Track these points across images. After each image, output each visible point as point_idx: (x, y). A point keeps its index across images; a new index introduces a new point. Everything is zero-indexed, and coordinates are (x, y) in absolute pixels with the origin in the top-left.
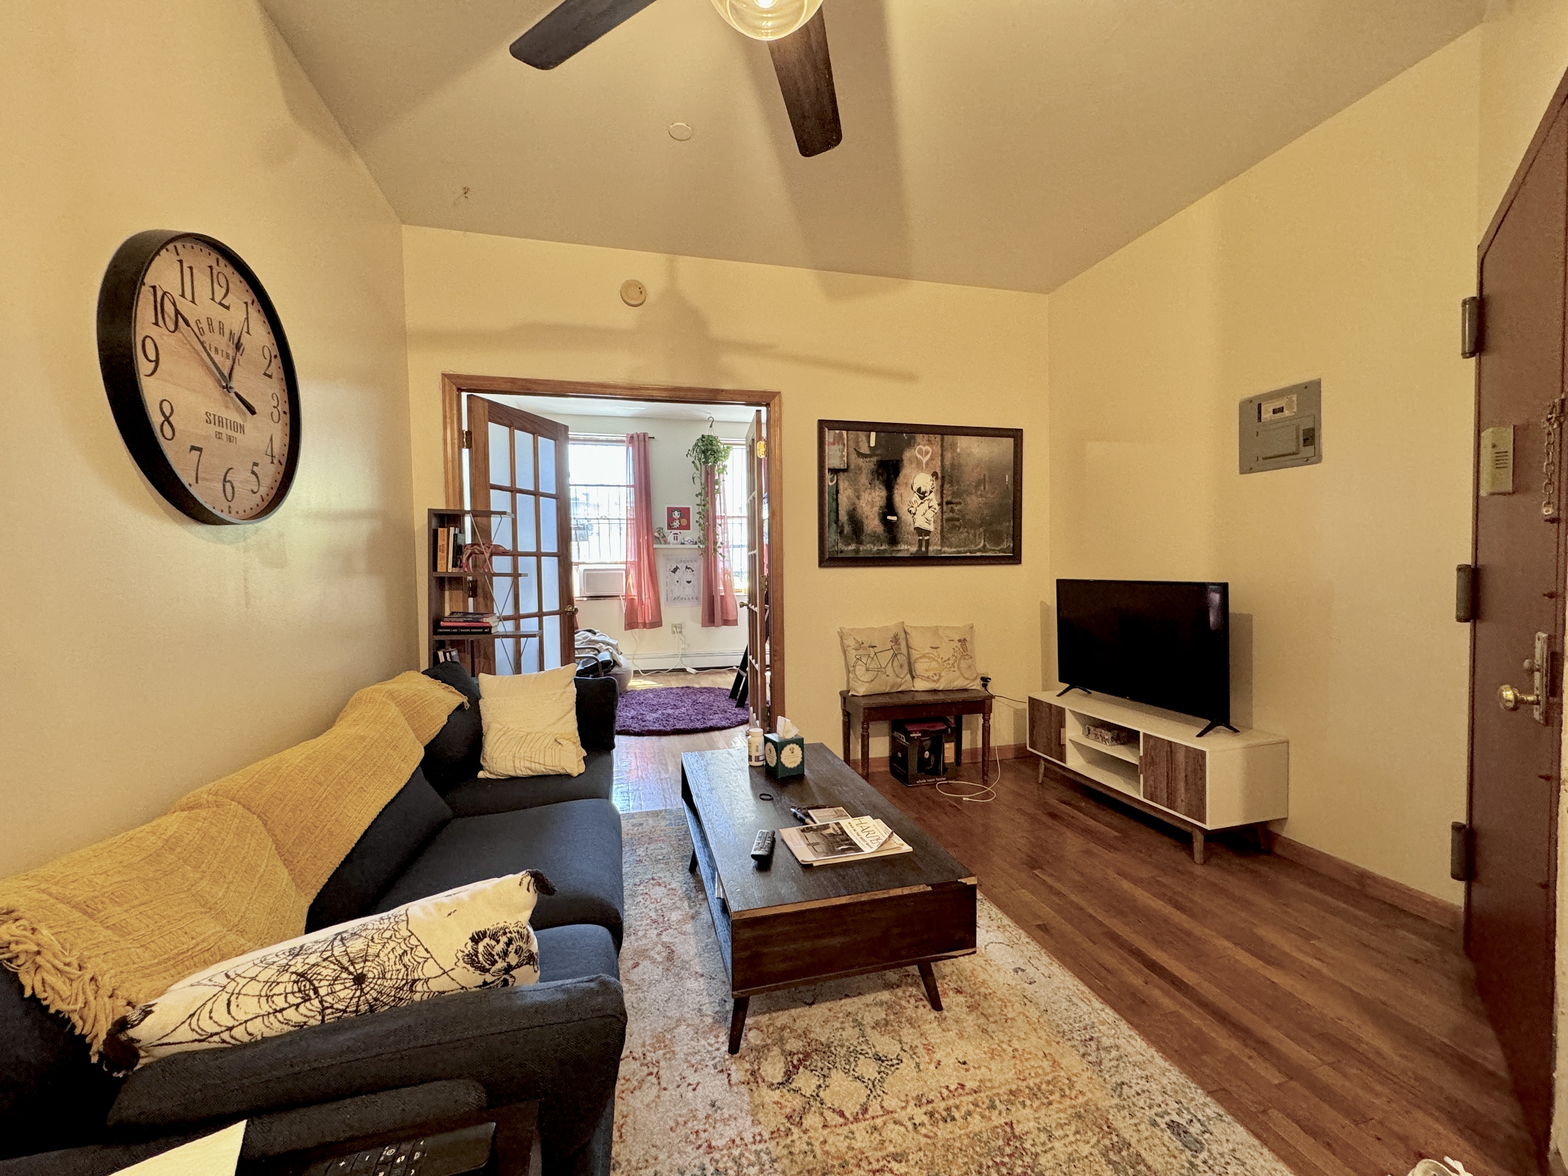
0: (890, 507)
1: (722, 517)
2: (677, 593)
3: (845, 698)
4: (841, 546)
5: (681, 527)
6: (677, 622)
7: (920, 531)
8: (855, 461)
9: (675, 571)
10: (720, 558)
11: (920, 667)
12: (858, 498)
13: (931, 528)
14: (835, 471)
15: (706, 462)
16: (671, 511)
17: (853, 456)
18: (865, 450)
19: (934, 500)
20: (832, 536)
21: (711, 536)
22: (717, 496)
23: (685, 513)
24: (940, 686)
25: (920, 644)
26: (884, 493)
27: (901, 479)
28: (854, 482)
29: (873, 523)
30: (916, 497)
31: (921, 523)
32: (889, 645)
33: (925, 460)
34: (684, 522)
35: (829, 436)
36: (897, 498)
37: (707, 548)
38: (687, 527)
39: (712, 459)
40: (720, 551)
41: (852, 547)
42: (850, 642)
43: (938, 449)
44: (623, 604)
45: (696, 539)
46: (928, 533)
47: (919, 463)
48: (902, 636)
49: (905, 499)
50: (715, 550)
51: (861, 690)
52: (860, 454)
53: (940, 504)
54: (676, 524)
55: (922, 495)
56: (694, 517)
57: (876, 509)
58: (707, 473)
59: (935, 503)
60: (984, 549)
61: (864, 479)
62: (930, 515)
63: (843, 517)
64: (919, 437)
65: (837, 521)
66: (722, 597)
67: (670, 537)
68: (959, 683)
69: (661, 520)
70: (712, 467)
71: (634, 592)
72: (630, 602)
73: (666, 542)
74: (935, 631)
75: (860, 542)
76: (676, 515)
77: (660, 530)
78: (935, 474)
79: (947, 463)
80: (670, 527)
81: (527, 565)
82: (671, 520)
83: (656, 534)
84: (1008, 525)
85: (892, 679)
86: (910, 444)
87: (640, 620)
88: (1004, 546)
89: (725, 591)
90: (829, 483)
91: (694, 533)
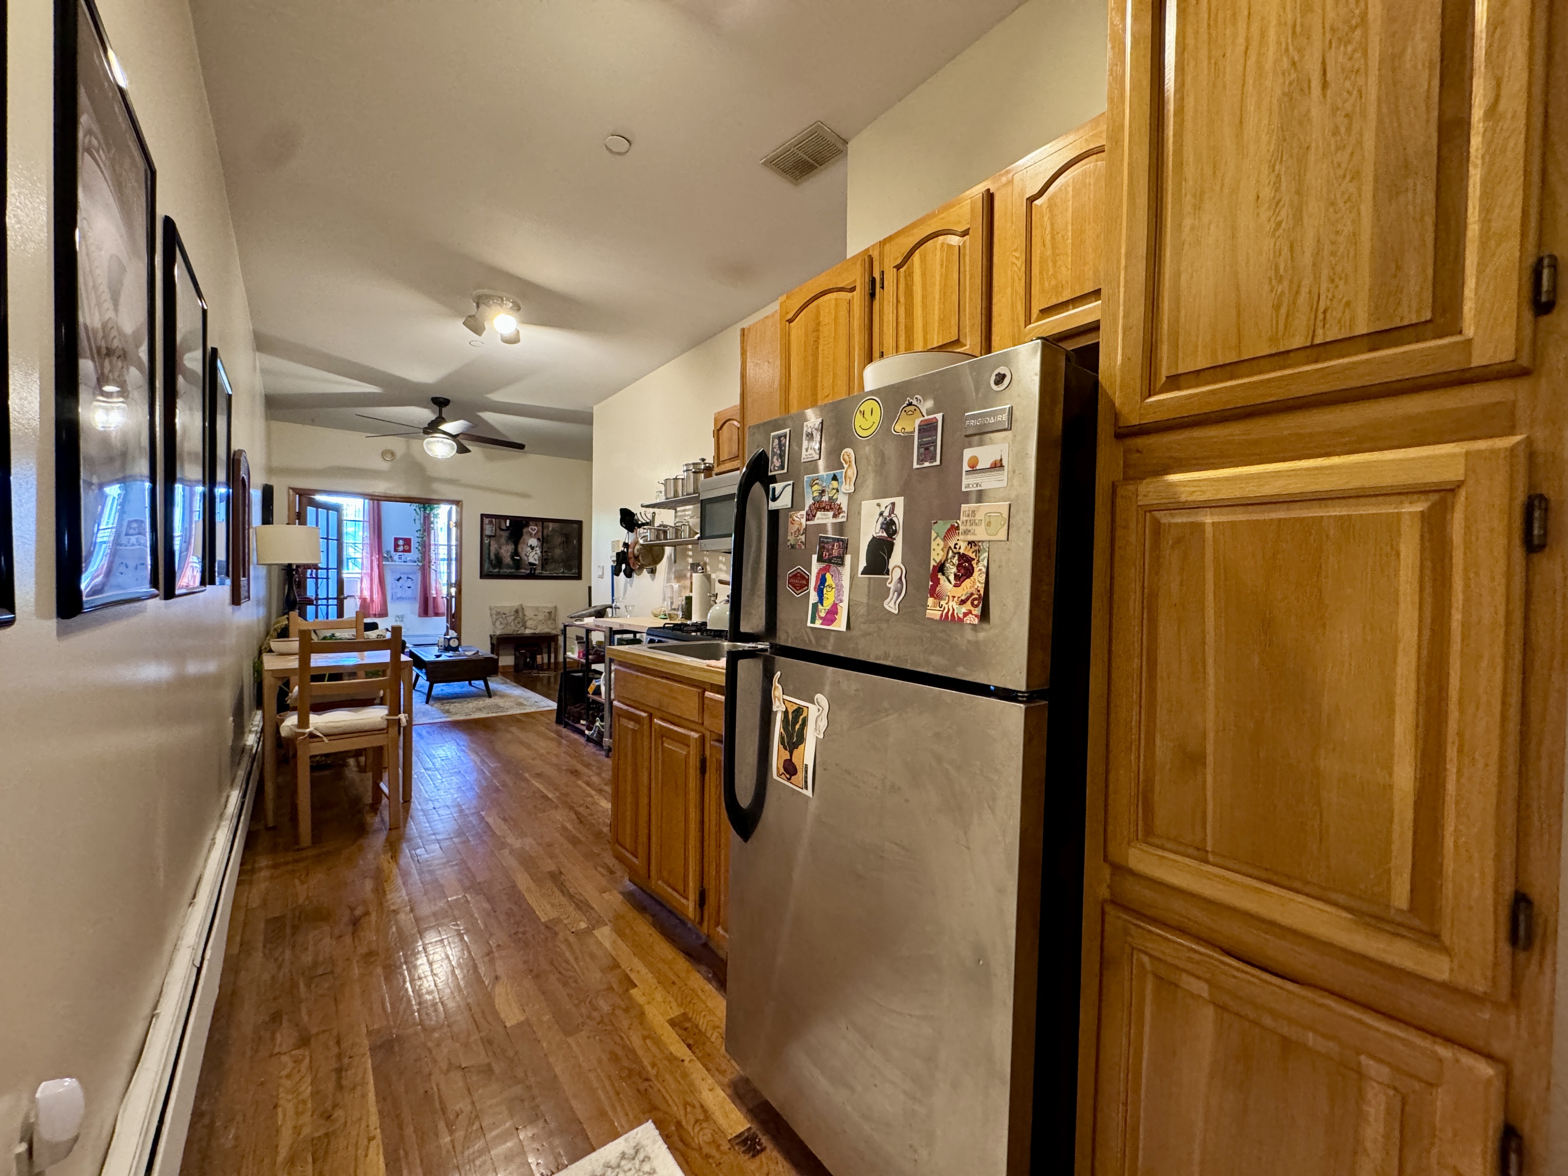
0: (516, 553)
1: (435, 545)
2: (399, 595)
3: (491, 637)
4: (491, 570)
5: (404, 551)
6: (399, 614)
7: (531, 564)
8: (499, 532)
9: (399, 580)
10: (432, 571)
11: (529, 624)
12: (500, 548)
13: (537, 562)
14: (490, 537)
15: (425, 510)
16: (396, 539)
17: (498, 530)
18: (504, 527)
19: (538, 551)
20: (486, 565)
21: (427, 557)
22: (432, 532)
23: (407, 542)
24: (537, 631)
25: (529, 613)
26: (513, 547)
27: (521, 541)
28: (498, 542)
29: (507, 560)
30: (529, 549)
31: (531, 560)
32: (513, 613)
33: (534, 533)
34: (407, 548)
35: (486, 521)
36: (520, 549)
37: (423, 566)
38: (409, 551)
39: (429, 509)
40: (433, 567)
41: (496, 570)
42: (494, 612)
43: (540, 528)
44: (359, 602)
45: (415, 559)
46: (535, 565)
47: (531, 534)
48: (520, 610)
49: (524, 550)
50: (430, 567)
51: (498, 633)
52: (501, 529)
53: (542, 552)
54: (401, 548)
55: (532, 548)
56: (414, 544)
57: (509, 554)
58: (425, 518)
59: (539, 552)
60: (563, 573)
61: (503, 540)
62: (536, 557)
63: (492, 556)
64: (531, 523)
65: (489, 558)
66: (434, 598)
67: (396, 556)
68: (546, 630)
69: (388, 545)
70: (429, 514)
71: (366, 594)
72: (364, 600)
73: (392, 561)
74: (537, 608)
75: (500, 568)
76: (401, 542)
77: (388, 552)
78: (539, 539)
79: (545, 534)
80: (396, 550)
81: (322, 573)
82: (396, 546)
83: (385, 555)
84: (575, 562)
85: (513, 628)
86: (527, 525)
87: (371, 612)
88: (574, 571)
89: (437, 593)
90: (486, 541)
91: (414, 554)
